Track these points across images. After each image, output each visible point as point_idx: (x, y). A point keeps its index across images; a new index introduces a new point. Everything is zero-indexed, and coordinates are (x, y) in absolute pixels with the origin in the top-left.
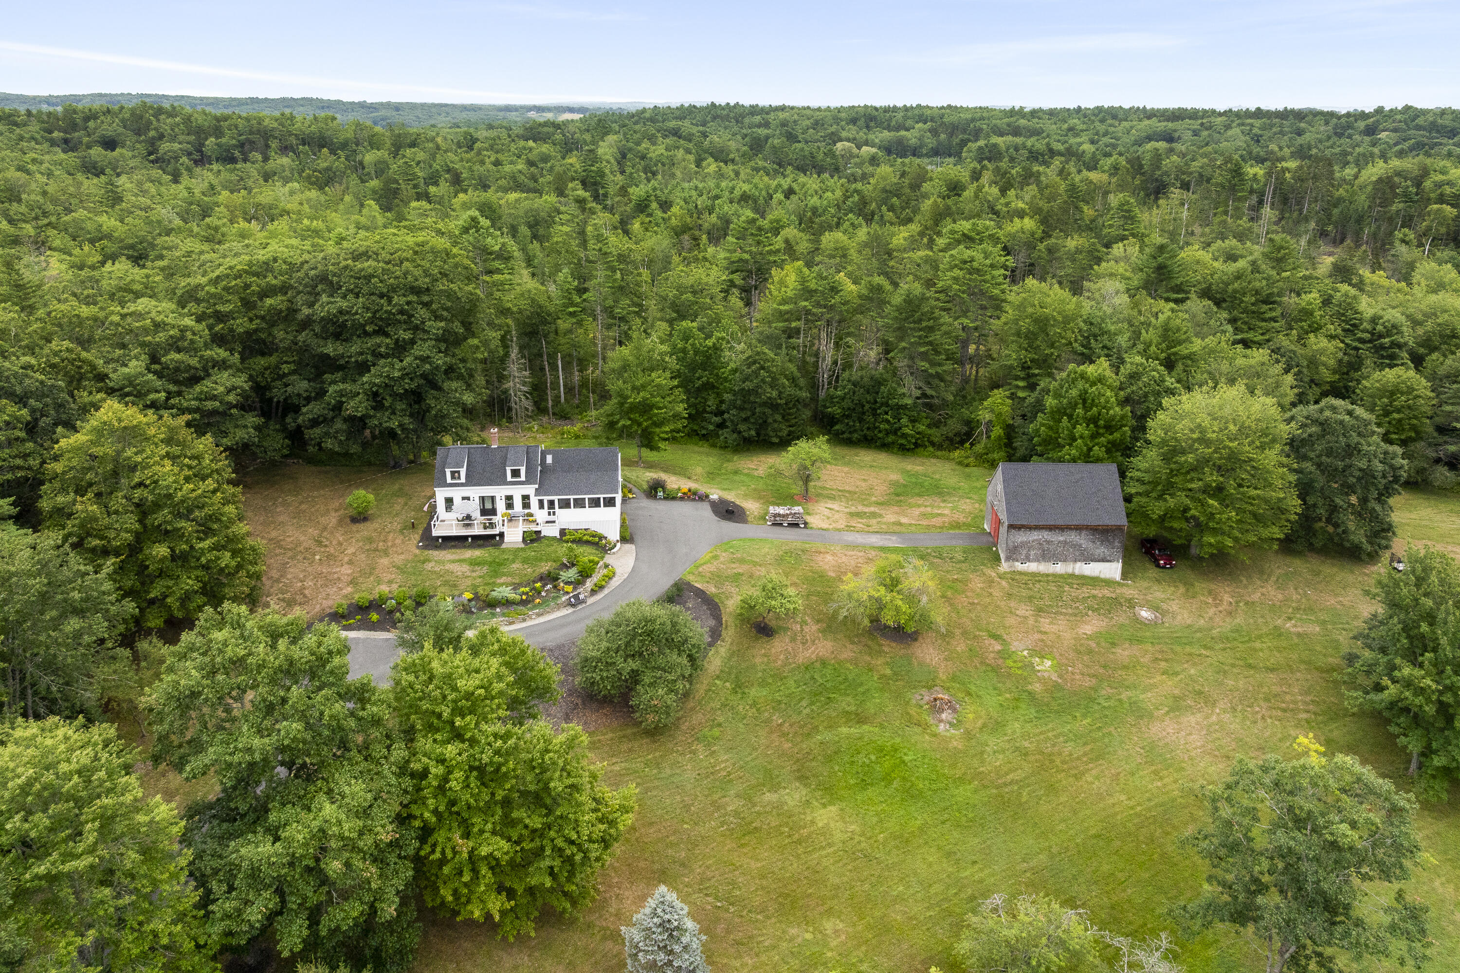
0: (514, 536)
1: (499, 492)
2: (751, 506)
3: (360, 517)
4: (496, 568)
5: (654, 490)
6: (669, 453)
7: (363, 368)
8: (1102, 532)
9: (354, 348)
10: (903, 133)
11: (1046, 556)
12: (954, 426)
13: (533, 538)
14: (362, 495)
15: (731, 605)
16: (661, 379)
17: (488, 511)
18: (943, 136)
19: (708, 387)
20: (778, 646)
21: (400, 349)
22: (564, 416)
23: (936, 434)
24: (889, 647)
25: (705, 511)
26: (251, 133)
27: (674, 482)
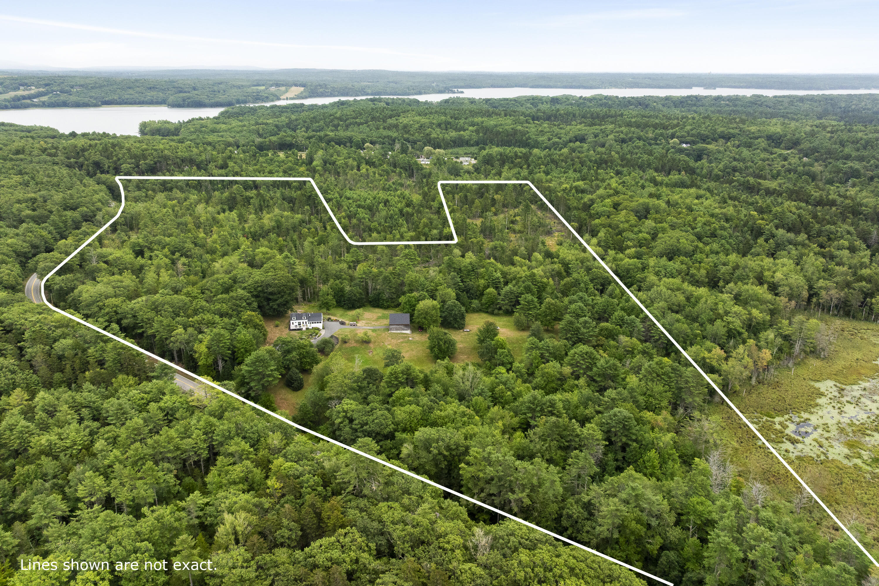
0: (304, 329)
1: (301, 321)
2: (347, 322)
3: (277, 326)
4: (302, 334)
5: (329, 319)
6: (333, 311)
7: (276, 300)
8: (406, 326)
9: (275, 297)
10: (462, 133)
11: (397, 330)
12: (396, 303)
13: (307, 329)
14: (277, 322)
15: (340, 339)
16: (330, 297)
17: (300, 324)
18: (481, 135)
19: (342, 296)
20: (347, 345)
21: (282, 296)
22: (310, 301)
23: (393, 305)
24: (365, 345)
25: (338, 323)
26: (159, 157)
27: (333, 318)
